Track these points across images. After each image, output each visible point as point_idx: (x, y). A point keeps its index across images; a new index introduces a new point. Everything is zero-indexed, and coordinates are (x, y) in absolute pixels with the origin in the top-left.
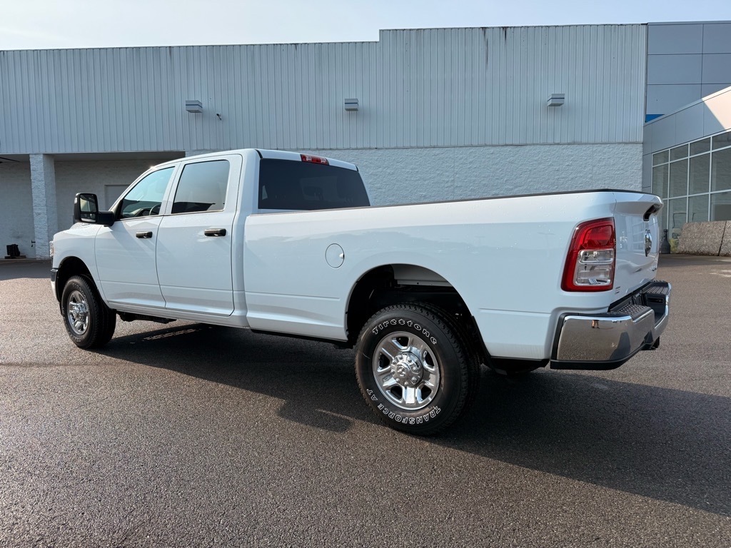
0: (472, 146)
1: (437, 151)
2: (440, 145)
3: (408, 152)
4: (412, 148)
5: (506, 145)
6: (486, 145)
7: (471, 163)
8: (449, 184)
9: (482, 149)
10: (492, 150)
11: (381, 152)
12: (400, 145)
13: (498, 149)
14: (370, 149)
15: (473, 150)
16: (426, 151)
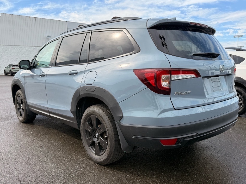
1: (20, 47)
3: (12, 47)
11: (4, 46)
12: (10, 45)
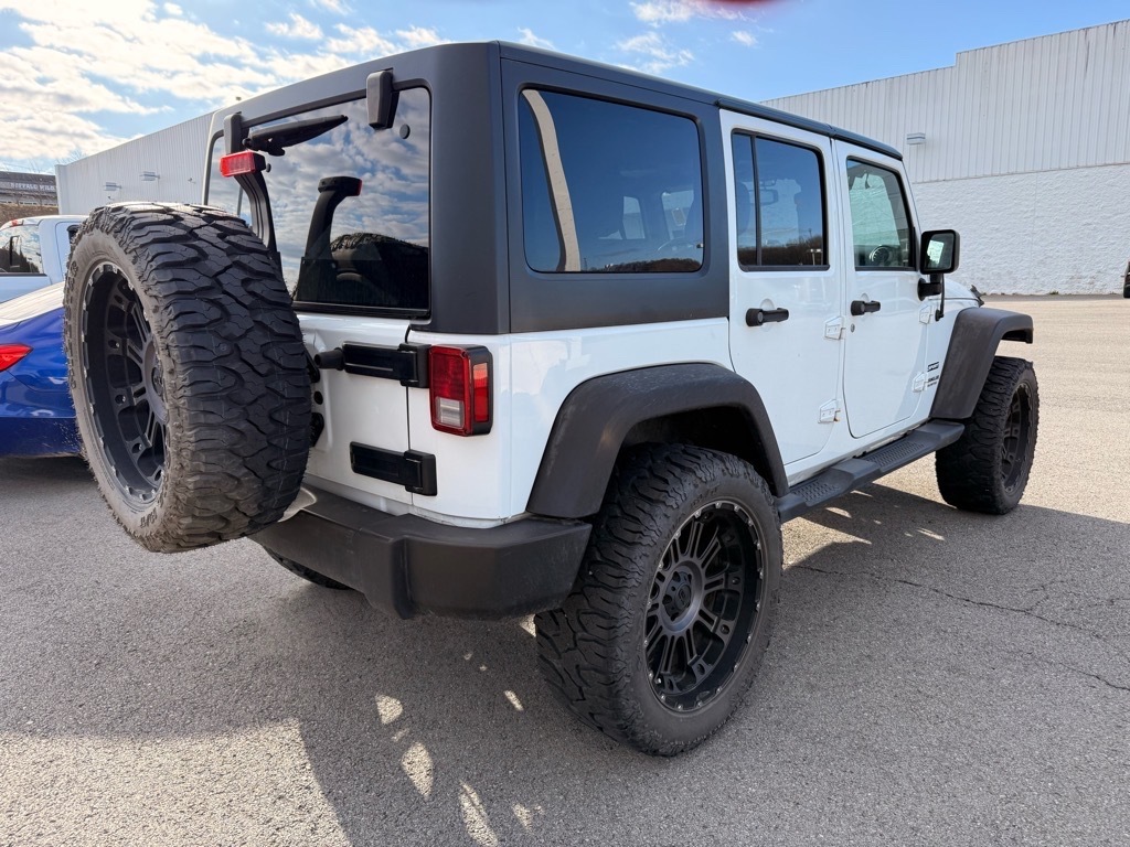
0: (1060, 169)
1: (1015, 178)
2: (1021, 170)
3: (981, 182)
4: (985, 176)
5: (1106, 165)
6: (1078, 167)
7: (1056, 189)
8: (1029, 214)
9: (1072, 172)
10: (1086, 172)
11: (950, 184)
12: (972, 174)
13: (1095, 170)
14: (937, 181)
15: (1061, 173)
16: (1002, 179)
